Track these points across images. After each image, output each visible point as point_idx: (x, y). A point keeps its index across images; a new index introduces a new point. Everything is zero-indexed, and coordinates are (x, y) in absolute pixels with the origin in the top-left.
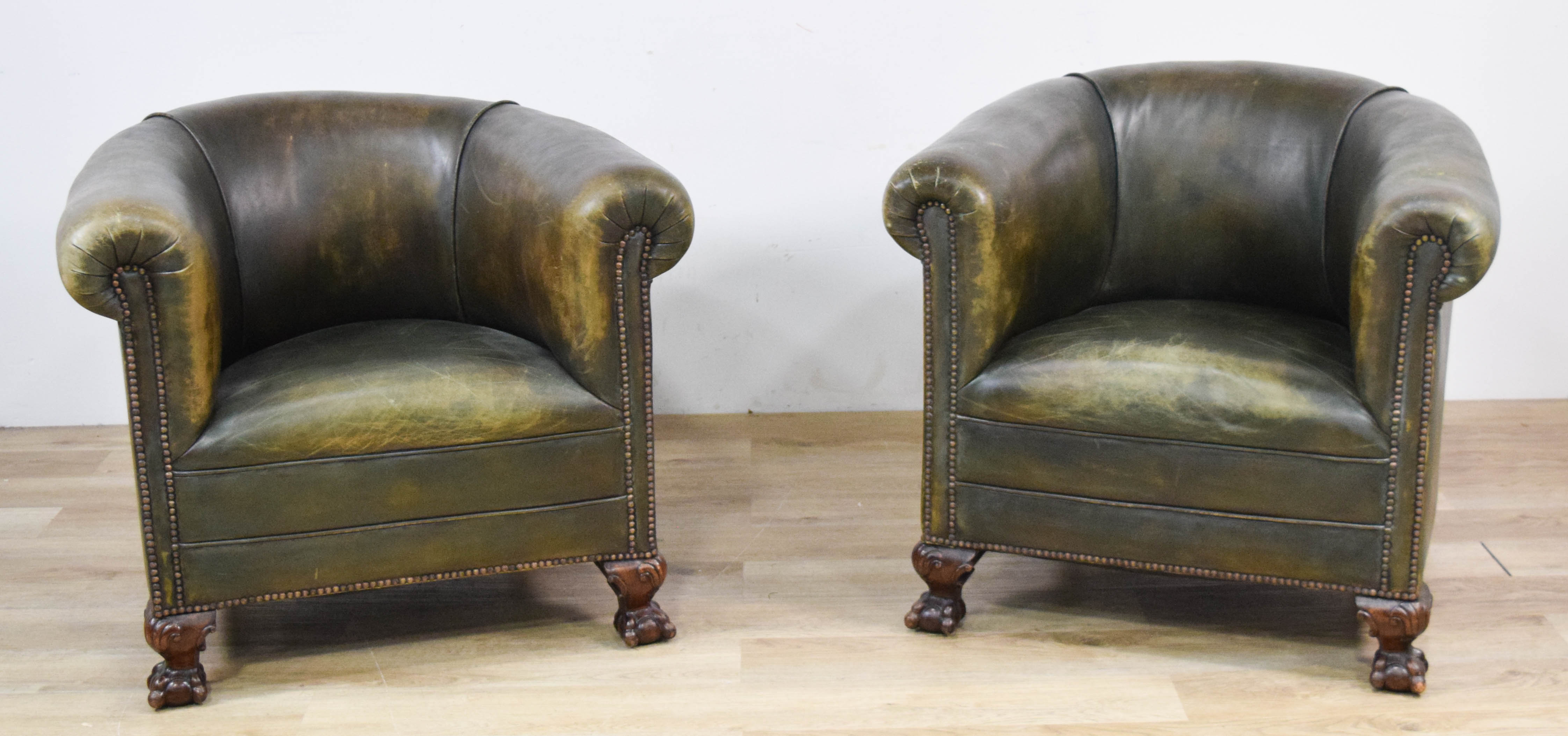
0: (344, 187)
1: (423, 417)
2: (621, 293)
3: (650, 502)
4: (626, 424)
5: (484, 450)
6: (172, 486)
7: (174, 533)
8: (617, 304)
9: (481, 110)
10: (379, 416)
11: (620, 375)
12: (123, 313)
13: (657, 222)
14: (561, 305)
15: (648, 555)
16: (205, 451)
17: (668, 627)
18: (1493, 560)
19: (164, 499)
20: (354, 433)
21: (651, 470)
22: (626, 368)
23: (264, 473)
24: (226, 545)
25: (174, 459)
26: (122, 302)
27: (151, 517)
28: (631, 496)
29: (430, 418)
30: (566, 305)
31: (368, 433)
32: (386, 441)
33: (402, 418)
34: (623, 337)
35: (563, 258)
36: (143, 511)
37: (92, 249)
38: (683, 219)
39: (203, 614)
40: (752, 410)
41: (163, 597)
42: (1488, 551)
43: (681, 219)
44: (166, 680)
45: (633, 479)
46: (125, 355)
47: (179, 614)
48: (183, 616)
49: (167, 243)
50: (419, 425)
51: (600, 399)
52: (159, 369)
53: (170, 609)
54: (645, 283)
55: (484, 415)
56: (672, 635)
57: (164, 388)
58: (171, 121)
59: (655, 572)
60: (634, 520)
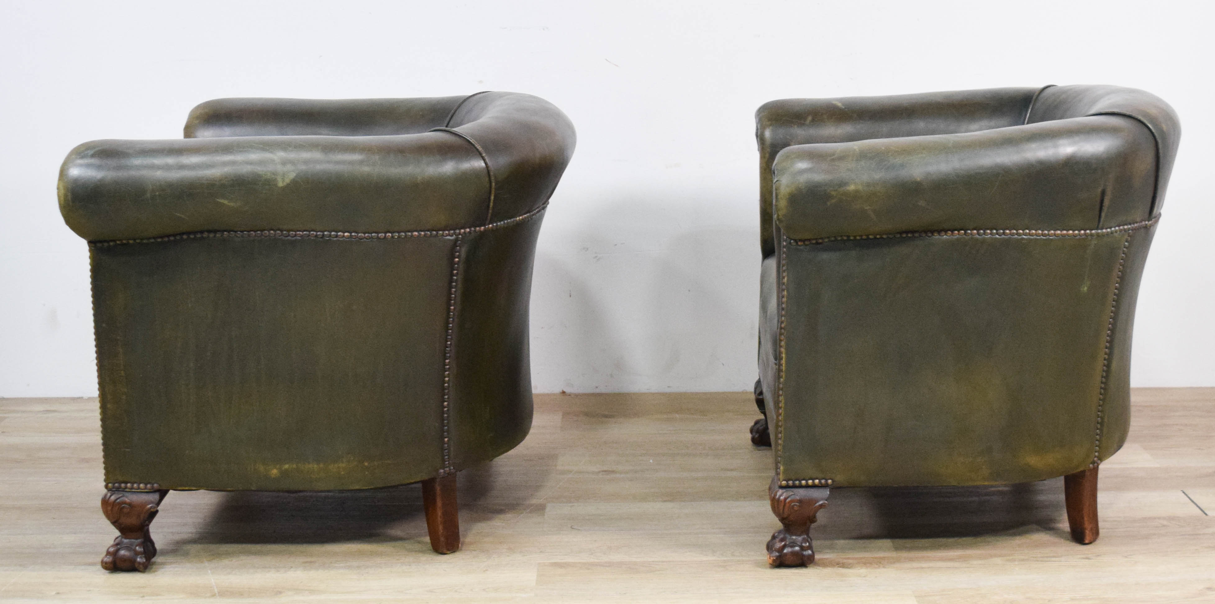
18: (1191, 503)
40: (564, 390)
42: (1189, 498)
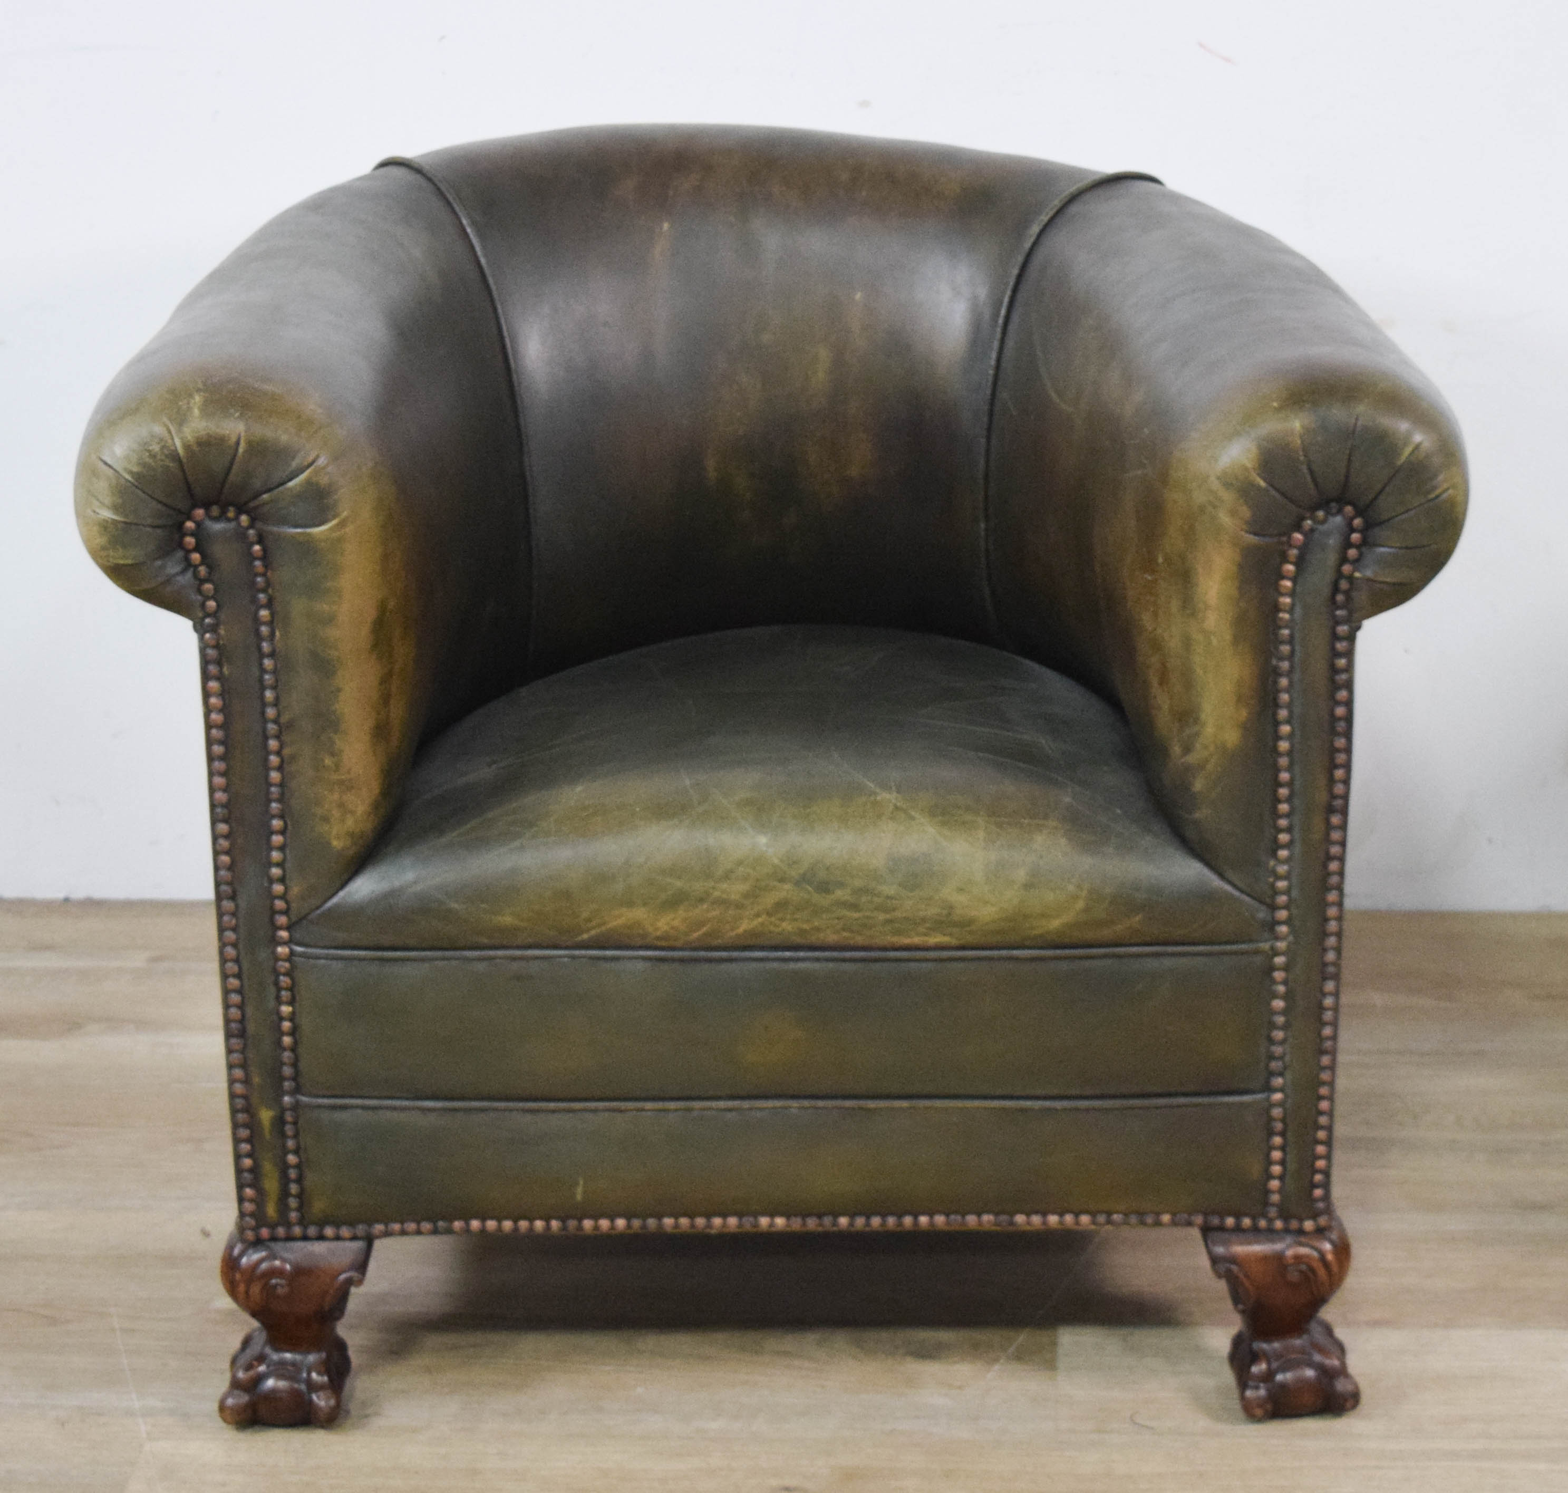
0: (766, 338)
1: (827, 883)
2: (1285, 649)
3: (1321, 1113)
4: (1277, 938)
5: (961, 965)
6: (288, 974)
7: (287, 1071)
8: (1277, 673)
9: (1073, 189)
10: (732, 871)
11: (1272, 831)
12: (203, 605)
13: (1376, 498)
14: (1154, 660)
15: (1309, 1225)
16: (356, 912)
17: (1341, 1386)
19: (272, 1004)
20: (675, 901)
21: (1328, 1044)
22: (1288, 815)
23: (481, 967)
24: (394, 1109)
25: (294, 919)
26: (202, 581)
27: (242, 1034)
28: (1278, 1096)
29: (841, 885)
30: (1164, 665)
31: (705, 906)
32: (744, 926)
33: (782, 880)
34: (1284, 745)
35: (1165, 560)
36: (227, 1021)
37: (136, 469)
38: (1437, 497)
39: (340, 1244)
41: (260, 1201)
43: (1432, 496)
44: (262, 1368)
45: (1287, 1058)
46: (206, 694)
47: (290, 1238)
48: (300, 1244)
49: (294, 464)
50: (817, 898)
51: (1222, 876)
52: (272, 728)
53: (273, 1227)
54: (1343, 629)
55: (960, 890)
56: (1348, 1405)
57: (280, 768)
58: (418, 176)
59: (1320, 1265)
60: (1283, 1148)
